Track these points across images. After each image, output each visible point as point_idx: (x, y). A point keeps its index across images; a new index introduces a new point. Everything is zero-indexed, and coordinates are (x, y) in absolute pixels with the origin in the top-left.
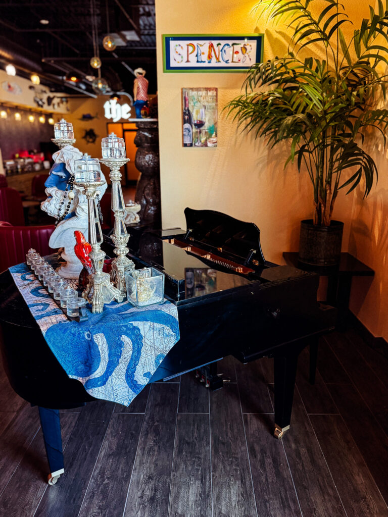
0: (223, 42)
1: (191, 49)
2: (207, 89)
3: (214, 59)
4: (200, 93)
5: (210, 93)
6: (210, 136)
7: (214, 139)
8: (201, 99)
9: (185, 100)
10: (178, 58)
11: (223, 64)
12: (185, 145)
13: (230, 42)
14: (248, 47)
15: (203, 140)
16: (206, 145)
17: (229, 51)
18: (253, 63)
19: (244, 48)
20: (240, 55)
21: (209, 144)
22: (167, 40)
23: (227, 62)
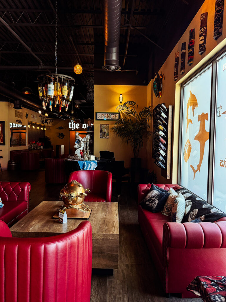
0: (110, 114)
1: (102, 115)
2: (106, 125)
3: (108, 118)
5: (107, 126)
6: (107, 136)
7: (108, 137)
8: (105, 127)
9: (101, 127)
10: (99, 117)
11: (110, 119)
12: (100, 138)
13: (112, 114)
14: (117, 115)
15: (105, 137)
16: (106, 138)
17: (112, 116)
18: (118, 119)
19: (116, 116)
20: (115, 117)
21: (107, 138)
22: (97, 113)
23: (111, 118)
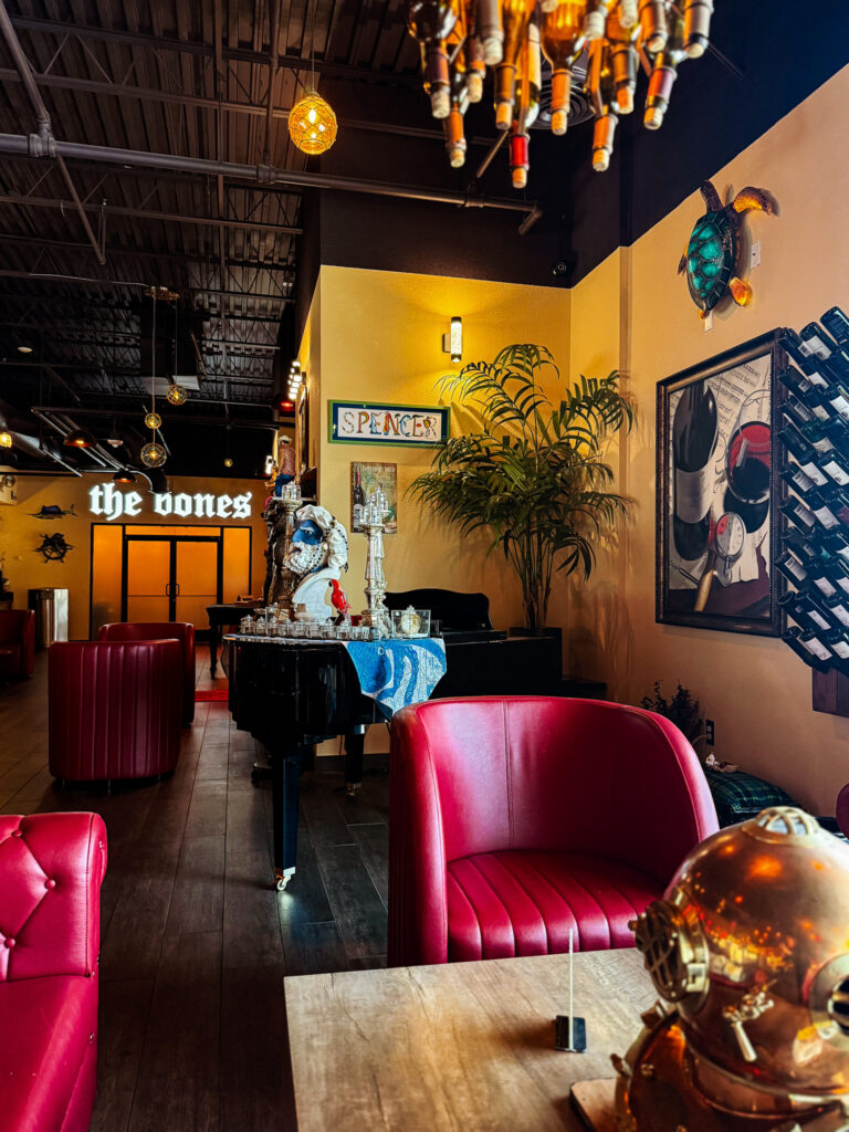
0: (402, 414)
1: (363, 418)
2: (383, 465)
3: (391, 432)
4: (375, 469)
5: (388, 470)
6: (388, 520)
7: (394, 524)
8: (376, 476)
9: (355, 475)
10: (348, 428)
11: (402, 437)
12: (354, 530)
13: (411, 414)
14: (432, 420)
17: (410, 423)
18: (438, 438)
19: (427, 422)
20: (423, 429)
21: (387, 530)
22: (335, 407)
23: (407, 435)
